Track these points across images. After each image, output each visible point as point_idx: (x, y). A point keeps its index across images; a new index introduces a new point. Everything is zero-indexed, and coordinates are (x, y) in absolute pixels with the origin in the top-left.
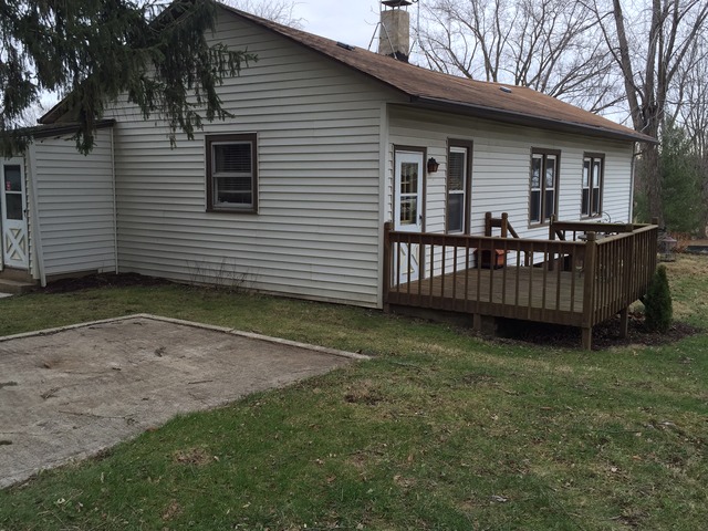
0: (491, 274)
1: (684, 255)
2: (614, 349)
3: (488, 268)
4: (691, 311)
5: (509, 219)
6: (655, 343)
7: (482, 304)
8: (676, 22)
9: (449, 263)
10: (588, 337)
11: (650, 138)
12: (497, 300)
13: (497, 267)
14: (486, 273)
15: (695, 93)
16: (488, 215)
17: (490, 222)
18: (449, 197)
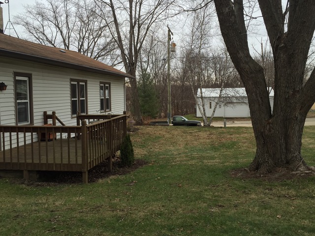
0: (47, 144)
1: (149, 126)
2: (100, 181)
3: (45, 141)
4: (146, 153)
5: (57, 115)
6: (124, 173)
7: (28, 164)
8: (139, 27)
9: (14, 142)
10: (86, 176)
11: (132, 77)
12: (36, 161)
13: (50, 140)
14: (43, 144)
15: (154, 59)
16: (45, 113)
17: (46, 117)
18: (17, 104)
